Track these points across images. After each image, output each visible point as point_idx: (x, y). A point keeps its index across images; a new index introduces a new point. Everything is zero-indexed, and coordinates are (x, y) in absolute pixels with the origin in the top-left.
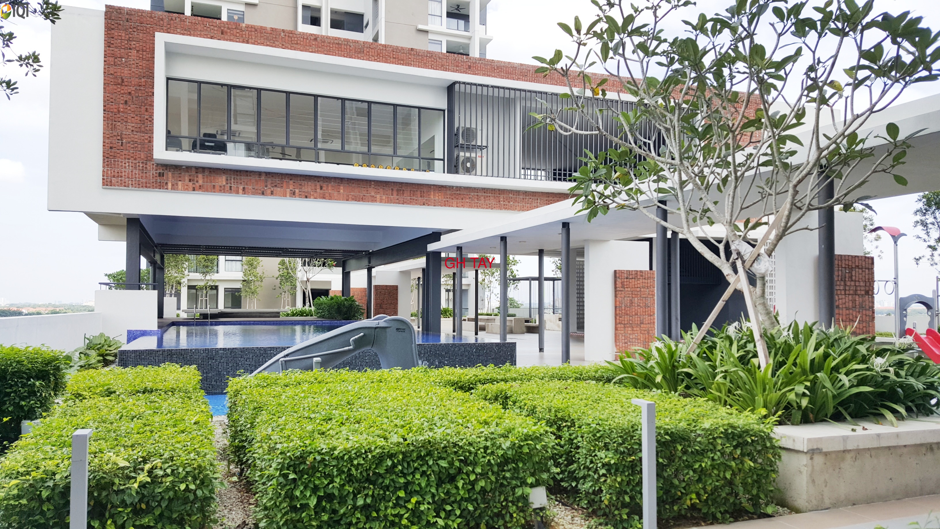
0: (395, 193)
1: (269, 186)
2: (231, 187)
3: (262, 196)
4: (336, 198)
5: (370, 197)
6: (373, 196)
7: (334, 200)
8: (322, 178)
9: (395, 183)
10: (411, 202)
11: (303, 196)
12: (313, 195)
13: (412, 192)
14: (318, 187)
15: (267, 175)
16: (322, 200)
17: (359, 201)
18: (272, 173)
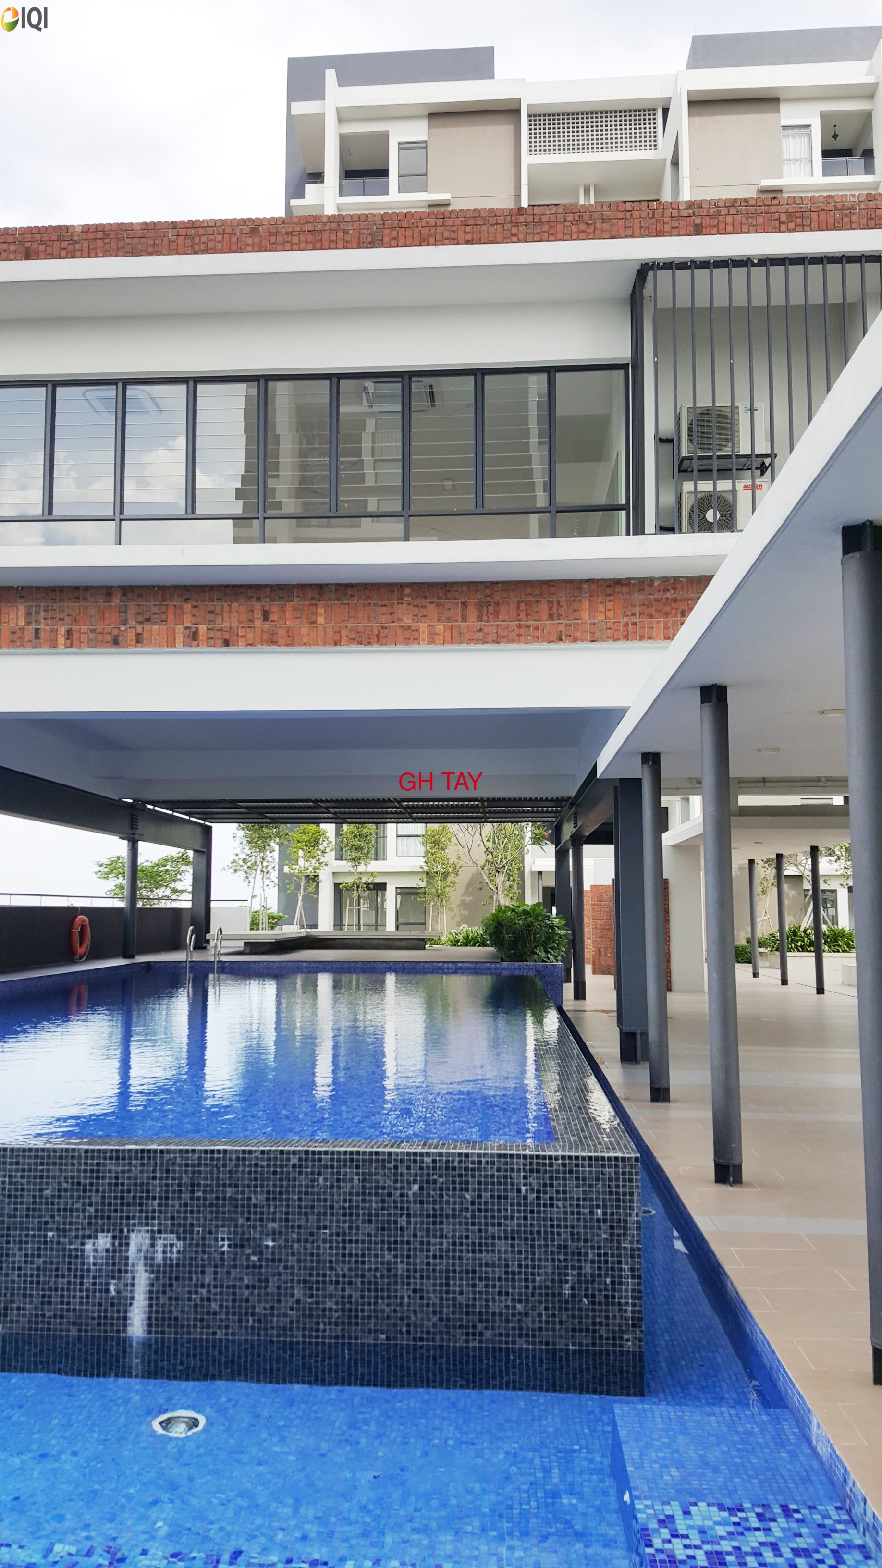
0: (472, 613)
1: (132, 622)
2: (37, 631)
3: (112, 650)
4: (305, 640)
5: (400, 631)
6: (409, 627)
7: (299, 645)
8: (268, 589)
9: (472, 586)
10: (519, 635)
11: (220, 642)
12: (243, 637)
13: (523, 606)
14: (258, 614)
15: (125, 595)
16: (266, 648)
17: (369, 643)
18: (139, 587)
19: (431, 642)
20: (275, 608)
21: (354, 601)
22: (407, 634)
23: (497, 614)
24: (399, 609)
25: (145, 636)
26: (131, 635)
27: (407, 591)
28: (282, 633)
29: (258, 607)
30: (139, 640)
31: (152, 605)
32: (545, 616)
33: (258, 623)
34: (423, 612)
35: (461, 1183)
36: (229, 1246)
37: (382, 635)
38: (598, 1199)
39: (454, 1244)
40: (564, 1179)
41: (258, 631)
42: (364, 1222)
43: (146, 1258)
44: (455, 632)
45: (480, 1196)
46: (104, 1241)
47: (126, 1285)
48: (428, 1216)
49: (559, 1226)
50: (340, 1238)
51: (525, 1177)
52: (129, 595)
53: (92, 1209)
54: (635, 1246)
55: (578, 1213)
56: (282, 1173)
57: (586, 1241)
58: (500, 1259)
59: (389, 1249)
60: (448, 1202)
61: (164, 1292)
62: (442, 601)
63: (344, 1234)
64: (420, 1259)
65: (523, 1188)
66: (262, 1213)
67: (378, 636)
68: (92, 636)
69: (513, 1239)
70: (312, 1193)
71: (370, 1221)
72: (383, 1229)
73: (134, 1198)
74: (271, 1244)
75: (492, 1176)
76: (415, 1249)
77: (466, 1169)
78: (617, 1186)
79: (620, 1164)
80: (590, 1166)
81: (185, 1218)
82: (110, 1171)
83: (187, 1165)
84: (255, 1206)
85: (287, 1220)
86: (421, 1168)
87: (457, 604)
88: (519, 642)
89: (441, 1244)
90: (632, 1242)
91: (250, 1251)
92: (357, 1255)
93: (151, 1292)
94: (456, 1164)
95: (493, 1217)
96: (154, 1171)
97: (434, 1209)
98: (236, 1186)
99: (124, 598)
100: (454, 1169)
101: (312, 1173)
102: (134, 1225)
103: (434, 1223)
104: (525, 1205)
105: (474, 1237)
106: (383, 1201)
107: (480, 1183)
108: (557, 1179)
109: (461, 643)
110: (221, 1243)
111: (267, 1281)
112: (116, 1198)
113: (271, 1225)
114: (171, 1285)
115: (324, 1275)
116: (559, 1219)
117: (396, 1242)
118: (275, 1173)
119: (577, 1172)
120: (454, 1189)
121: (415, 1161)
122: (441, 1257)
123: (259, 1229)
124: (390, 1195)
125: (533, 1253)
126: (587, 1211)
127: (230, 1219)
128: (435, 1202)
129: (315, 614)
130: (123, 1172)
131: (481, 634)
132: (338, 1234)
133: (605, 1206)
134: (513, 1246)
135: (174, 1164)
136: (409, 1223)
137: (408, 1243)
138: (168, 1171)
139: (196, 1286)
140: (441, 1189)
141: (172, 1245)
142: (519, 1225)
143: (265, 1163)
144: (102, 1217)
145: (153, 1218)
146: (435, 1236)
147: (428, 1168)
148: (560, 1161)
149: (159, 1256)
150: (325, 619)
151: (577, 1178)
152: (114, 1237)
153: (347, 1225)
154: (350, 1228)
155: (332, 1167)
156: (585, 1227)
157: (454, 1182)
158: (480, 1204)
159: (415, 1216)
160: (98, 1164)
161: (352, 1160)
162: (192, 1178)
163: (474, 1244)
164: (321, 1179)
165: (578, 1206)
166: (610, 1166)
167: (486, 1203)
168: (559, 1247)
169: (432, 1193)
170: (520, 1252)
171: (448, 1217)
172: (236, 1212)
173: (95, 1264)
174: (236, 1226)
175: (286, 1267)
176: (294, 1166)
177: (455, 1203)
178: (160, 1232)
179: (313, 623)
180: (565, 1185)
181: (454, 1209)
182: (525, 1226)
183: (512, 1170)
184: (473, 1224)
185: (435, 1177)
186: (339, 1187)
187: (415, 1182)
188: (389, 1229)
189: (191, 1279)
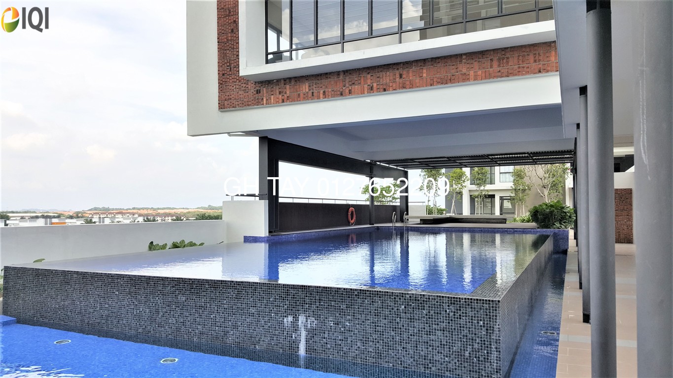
0: (495, 64)
2: (313, 92)
3: (340, 98)
4: (417, 85)
5: (460, 76)
6: (465, 74)
7: (416, 87)
8: (402, 64)
9: (495, 51)
10: (519, 72)
11: (382, 90)
12: (391, 86)
13: (521, 58)
14: (398, 76)
15: (345, 74)
16: (401, 90)
17: (446, 83)
18: (350, 70)
19: (475, 79)
20: (405, 73)
21: (439, 65)
22: (464, 77)
23: (508, 62)
24: (460, 66)
25: (353, 91)
26: (347, 91)
27: (464, 57)
28: (408, 83)
29: (397, 73)
30: (350, 92)
31: (355, 77)
32: (532, 60)
33: (398, 80)
34: (472, 66)
35: (421, 307)
36: (333, 324)
37: (452, 78)
38: (481, 317)
39: (419, 331)
40: (466, 308)
41: (398, 83)
42: (383, 319)
43: (304, 326)
44: (487, 74)
45: (429, 312)
46: (290, 318)
47: (298, 335)
48: (408, 319)
49: (463, 327)
50: (374, 325)
51: (448, 306)
52: (346, 74)
53: (286, 306)
54: (498, 338)
55: (472, 322)
56: (352, 297)
57: (475, 334)
58: (438, 338)
59: (393, 330)
60: (416, 314)
61: (311, 339)
62: (480, 60)
63: (375, 323)
64: (405, 336)
65: (448, 310)
66: (345, 312)
67: (450, 79)
68: (333, 93)
69: (444, 331)
70: (363, 306)
71: (385, 319)
72: (390, 322)
73: (300, 303)
74: (348, 324)
75: (435, 305)
76: (403, 331)
77: (424, 301)
78: (490, 312)
79: (491, 303)
80: (477, 303)
81: (318, 312)
82: (291, 293)
83: (318, 292)
84: (342, 309)
85: (354, 316)
86: (405, 299)
87: (488, 60)
88: (519, 75)
89: (414, 330)
90: (496, 336)
91: (341, 326)
92: (380, 332)
93: (306, 339)
94: (419, 299)
95: (435, 321)
96: (306, 294)
97: (411, 316)
98: (335, 301)
99: (344, 76)
100: (418, 300)
101: (363, 298)
102: (300, 313)
103: (411, 322)
104: (449, 317)
105: (427, 329)
106: (390, 311)
107: (429, 307)
108: (463, 307)
109: (489, 79)
110: (330, 322)
111: (347, 338)
112: (294, 303)
113: (348, 317)
114: (313, 337)
115: (368, 338)
116: (463, 324)
117: (395, 328)
118: (349, 297)
119: (471, 305)
120: (419, 309)
121: (403, 296)
122: (414, 335)
123: (344, 318)
124: (393, 309)
125: (452, 337)
126: (476, 322)
127: (334, 314)
128: (411, 313)
129: (422, 73)
130: (296, 293)
131: (500, 73)
132: (373, 323)
133: (484, 320)
134: (443, 334)
135: (313, 291)
136: (401, 321)
137: (400, 328)
138: (311, 294)
139: (322, 338)
140: (413, 308)
141: (313, 322)
142: (446, 326)
143: (345, 293)
144: (289, 310)
145: (307, 311)
146: (411, 327)
147: (408, 299)
148: (464, 300)
149: (309, 325)
150: (427, 74)
151: (471, 308)
152: (294, 317)
153: (376, 319)
154: (378, 321)
155: (370, 296)
156: (475, 328)
157: (418, 306)
158: (429, 315)
159: (403, 318)
160: (288, 290)
161: (378, 294)
162: (320, 297)
163: (427, 331)
164: (366, 300)
165: (472, 319)
166: (486, 304)
167: (432, 315)
168: (464, 336)
169: (410, 309)
170: (446, 336)
171: (416, 320)
172: (335, 311)
173: (287, 327)
174: (336, 316)
175: (354, 334)
176: (356, 295)
177: (419, 314)
178: (309, 316)
179: (421, 77)
180: (466, 310)
181: (419, 317)
182: (449, 326)
183: (443, 303)
184: (427, 323)
185: (411, 303)
186: (373, 305)
187: (402, 304)
188: (393, 323)
189: (320, 335)
